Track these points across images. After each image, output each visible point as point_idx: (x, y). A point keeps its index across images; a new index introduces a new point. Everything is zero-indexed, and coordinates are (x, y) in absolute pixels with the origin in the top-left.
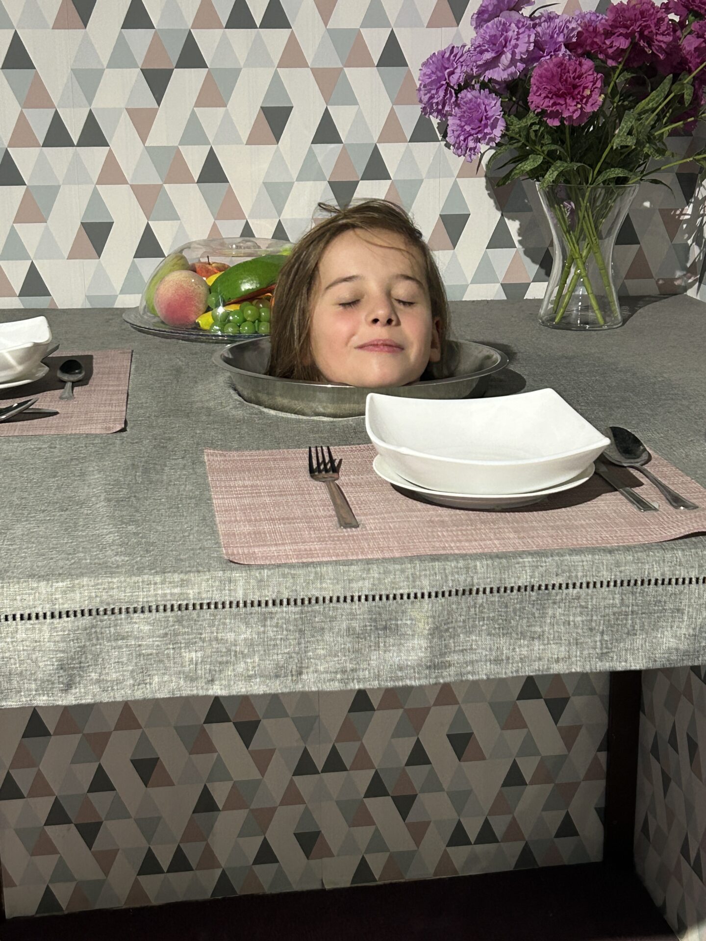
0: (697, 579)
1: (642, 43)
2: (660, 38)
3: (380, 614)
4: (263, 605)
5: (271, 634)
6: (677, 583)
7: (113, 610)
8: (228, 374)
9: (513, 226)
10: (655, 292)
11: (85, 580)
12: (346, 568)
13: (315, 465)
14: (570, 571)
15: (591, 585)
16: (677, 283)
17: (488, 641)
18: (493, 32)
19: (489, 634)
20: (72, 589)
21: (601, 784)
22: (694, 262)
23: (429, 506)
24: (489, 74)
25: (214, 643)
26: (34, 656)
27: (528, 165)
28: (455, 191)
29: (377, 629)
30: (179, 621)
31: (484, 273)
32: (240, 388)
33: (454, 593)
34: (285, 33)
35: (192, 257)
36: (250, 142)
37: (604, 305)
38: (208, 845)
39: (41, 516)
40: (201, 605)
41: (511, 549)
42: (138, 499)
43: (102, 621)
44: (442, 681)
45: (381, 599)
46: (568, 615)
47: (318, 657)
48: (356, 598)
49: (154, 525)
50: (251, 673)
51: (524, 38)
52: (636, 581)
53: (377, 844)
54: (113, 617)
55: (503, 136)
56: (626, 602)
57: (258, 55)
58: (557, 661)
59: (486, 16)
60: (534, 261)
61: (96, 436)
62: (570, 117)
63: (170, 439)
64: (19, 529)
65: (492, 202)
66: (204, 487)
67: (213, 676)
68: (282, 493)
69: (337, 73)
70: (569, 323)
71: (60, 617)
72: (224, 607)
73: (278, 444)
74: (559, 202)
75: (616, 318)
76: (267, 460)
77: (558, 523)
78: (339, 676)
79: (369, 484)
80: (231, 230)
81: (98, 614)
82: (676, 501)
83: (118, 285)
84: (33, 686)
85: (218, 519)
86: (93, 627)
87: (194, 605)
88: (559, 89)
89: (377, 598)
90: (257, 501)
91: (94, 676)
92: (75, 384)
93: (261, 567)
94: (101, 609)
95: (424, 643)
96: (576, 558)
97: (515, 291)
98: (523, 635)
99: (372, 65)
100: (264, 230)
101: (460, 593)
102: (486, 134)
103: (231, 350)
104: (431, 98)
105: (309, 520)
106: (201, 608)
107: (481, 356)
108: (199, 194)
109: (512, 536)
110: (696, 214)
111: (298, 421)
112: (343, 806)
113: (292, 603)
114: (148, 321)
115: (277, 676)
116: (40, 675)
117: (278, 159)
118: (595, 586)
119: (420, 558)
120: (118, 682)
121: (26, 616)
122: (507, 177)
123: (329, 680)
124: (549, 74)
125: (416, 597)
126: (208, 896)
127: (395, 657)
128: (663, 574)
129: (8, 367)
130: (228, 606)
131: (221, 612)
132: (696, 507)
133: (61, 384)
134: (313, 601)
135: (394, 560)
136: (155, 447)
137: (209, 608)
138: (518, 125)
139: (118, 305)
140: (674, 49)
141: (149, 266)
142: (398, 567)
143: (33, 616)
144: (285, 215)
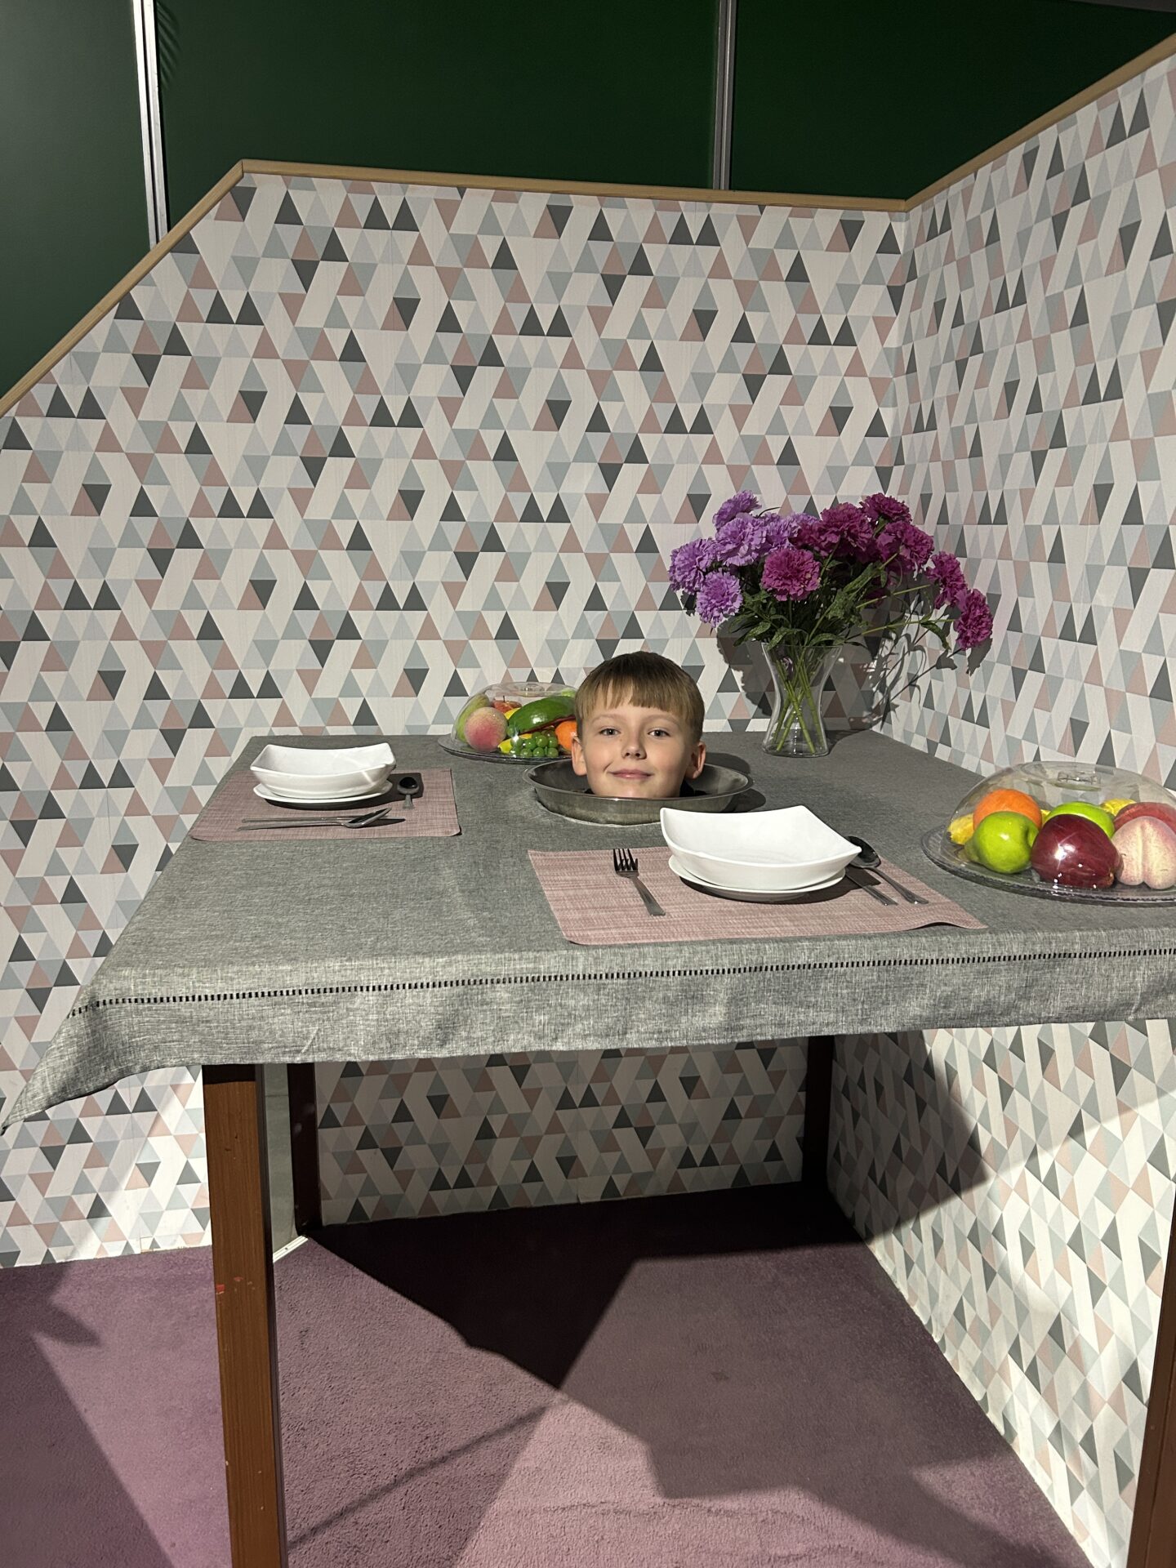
0: (937, 961)
1: (849, 539)
2: (863, 535)
3: (689, 986)
4: (598, 977)
5: (603, 1001)
6: (921, 963)
7: (481, 981)
8: (532, 789)
9: (738, 676)
10: (847, 727)
11: (460, 957)
12: (663, 949)
13: (619, 862)
14: (838, 953)
15: (855, 964)
16: (864, 721)
17: (774, 1008)
18: (734, 529)
19: (775, 1003)
20: (450, 964)
22: (878, 705)
23: (716, 899)
24: (730, 561)
25: (558, 1008)
26: (418, 1019)
27: (759, 631)
28: (694, 647)
29: (686, 998)
30: (532, 990)
32: (545, 801)
33: (748, 969)
34: (565, 526)
35: (490, 695)
36: (536, 609)
37: (815, 738)
38: (486, 1167)
39: (412, 904)
40: (550, 977)
41: (791, 935)
42: (485, 891)
43: (472, 990)
44: (736, 1040)
45: (690, 974)
46: (837, 988)
47: (639, 1020)
48: (671, 973)
49: (502, 912)
50: (587, 1032)
51: (758, 534)
52: (890, 961)
53: (622, 1166)
54: (480, 987)
55: (741, 608)
56: (882, 978)
57: (544, 543)
58: (828, 1025)
59: (725, 516)
60: (753, 702)
61: (439, 838)
62: (795, 595)
63: (498, 842)
64: (397, 915)
65: (722, 656)
66: (534, 881)
67: (557, 1035)
68: (597, 886)
69: (604, 558)
70: (787, 752)
71: (440, 986)
72: (567, 979)
73: (583, 846)
74: (781, 658)
75: (823, 748)
76: (578, 859)
77: (822, 914)
78: (655, 1036)
79: (663, 879)
80: (520, 676)
81: (469, 984)
82: (910, 897)
83: (430, 717)
84: (416, 1042)
85: (552, 908)
86: (466, 994)
87: (544, 977)
88: (787, 573)
89: (688, 973)
90: (579, 892)
91: (464, 1034)
92: (413, 796)
93: (596, 947)
94: (472, 980)
95: (723, 1010)
96: (844, 943)
97: (738, 725)
98: (801, 1004)
99: (630, 551)
100: (545, 676)
101: (753, 970)
102: (728, 606)
103: (536, 770)
104: (684, 578)
105: (624, 908)
106: (550, 979)
107: (730, 779)
108: (496, 649)
109: (788, 923)
110: (879, 668)
111: (595, 828)
112: (595, 1134)
113: (621, 976)
114: (457, 746)
115: (607, 1036)
116: (422, 1033)
117: (558, 622)
118: (858, 966)
119: (721, 941)
120: (483, 1039)
121: (413, 985)
122: (742, 639)
123: (648, 1040)
124: (779, 562)
125: (718, 973)
126: (485, 1209)
127: (699, 1021)
128: (911, 956)
129: (364, 783)
130: (570, 978)
131: (565, 984)
132: (927, 902)
133: (402, 797)
134: (637, 975)
135: (700, 943)
136: (488, 848)
137: (556, 979)
138: (750, 599)
139: (429, 733)
140: (872, 543)
141: (457, 704)
142: (704, 948)
143: (419, 985)
144: (562, 665)
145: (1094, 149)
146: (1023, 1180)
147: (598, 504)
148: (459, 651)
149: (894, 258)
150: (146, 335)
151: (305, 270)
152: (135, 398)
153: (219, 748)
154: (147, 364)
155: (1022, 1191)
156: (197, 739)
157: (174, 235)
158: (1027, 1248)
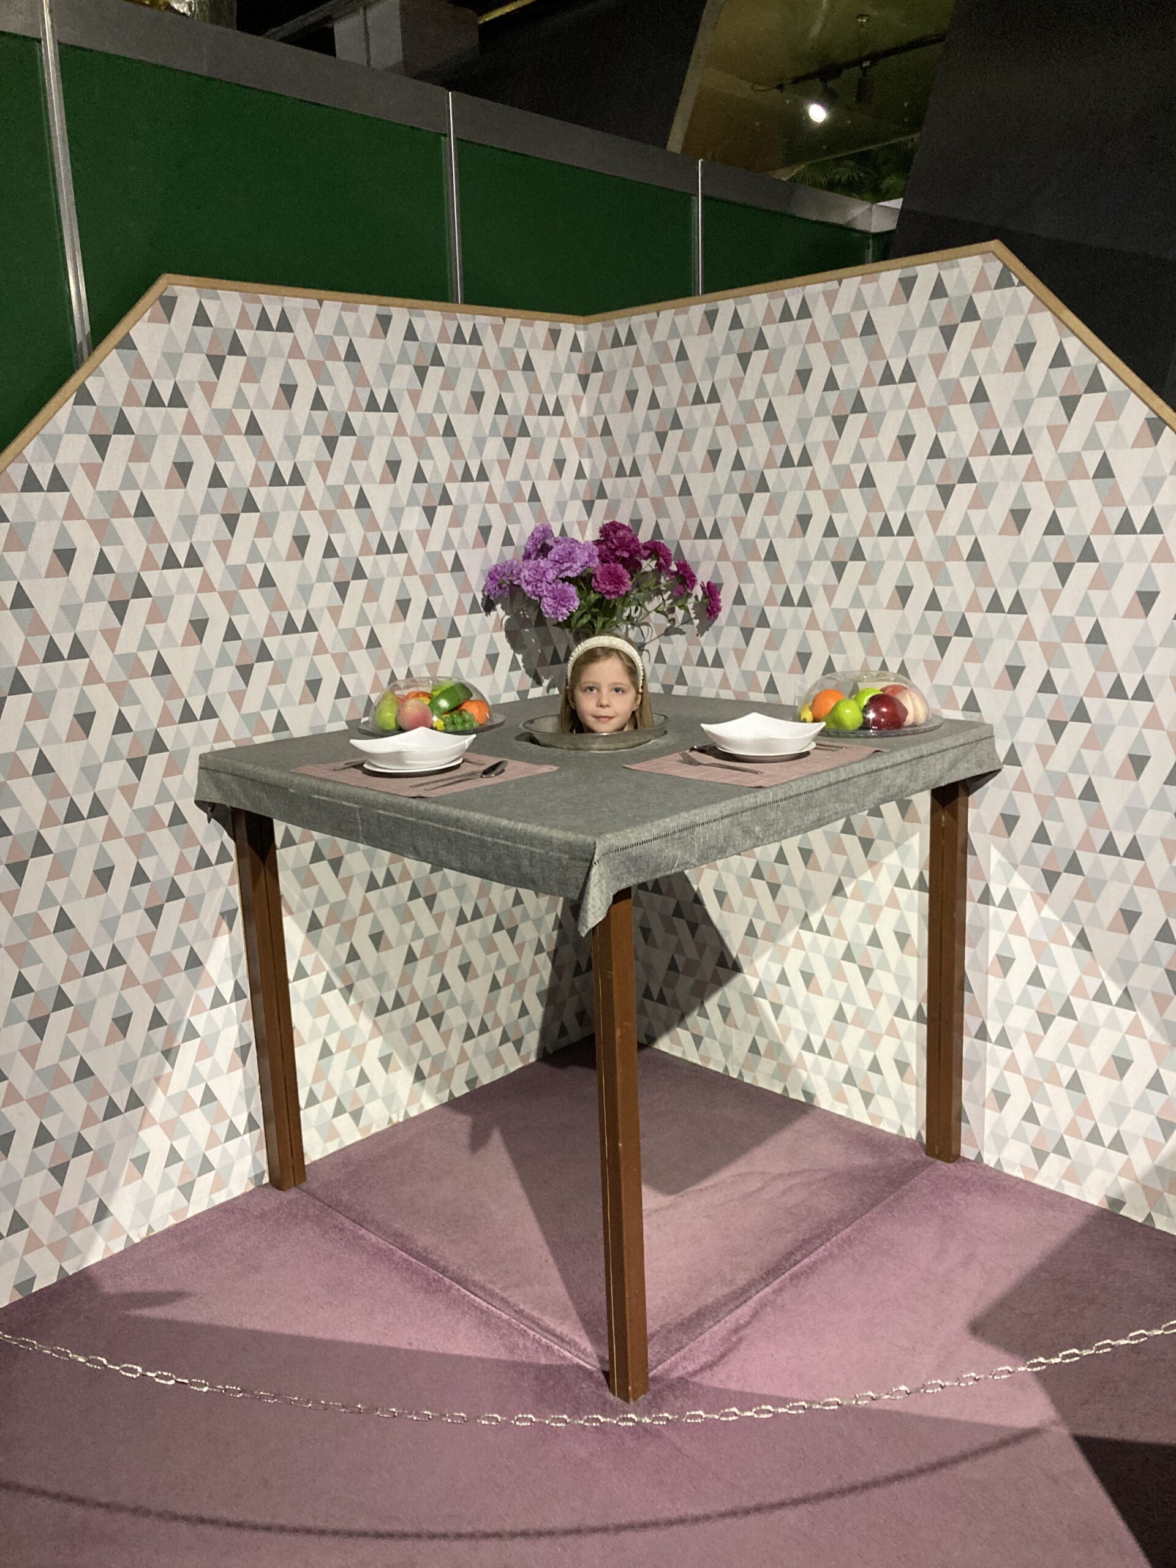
24: (566, 574)
31: (508, 687)
34: (405, 556)
36: (391, 621)
83: (326, 717)
102: (571, 606)
117: (406, 630)
124: (606, 573)
145: (768, 319)
146: (798, 938)
147: (424, 536)
148: (342, 662)
149: (579, 355)
150: (98, 418)
151: (217, 363)
152: (93, 472)
153: (174, 768)
154: (101, 443)
155: (798, 944)
156: (156, 763)
157: (117, 334)
158: (808, 978)
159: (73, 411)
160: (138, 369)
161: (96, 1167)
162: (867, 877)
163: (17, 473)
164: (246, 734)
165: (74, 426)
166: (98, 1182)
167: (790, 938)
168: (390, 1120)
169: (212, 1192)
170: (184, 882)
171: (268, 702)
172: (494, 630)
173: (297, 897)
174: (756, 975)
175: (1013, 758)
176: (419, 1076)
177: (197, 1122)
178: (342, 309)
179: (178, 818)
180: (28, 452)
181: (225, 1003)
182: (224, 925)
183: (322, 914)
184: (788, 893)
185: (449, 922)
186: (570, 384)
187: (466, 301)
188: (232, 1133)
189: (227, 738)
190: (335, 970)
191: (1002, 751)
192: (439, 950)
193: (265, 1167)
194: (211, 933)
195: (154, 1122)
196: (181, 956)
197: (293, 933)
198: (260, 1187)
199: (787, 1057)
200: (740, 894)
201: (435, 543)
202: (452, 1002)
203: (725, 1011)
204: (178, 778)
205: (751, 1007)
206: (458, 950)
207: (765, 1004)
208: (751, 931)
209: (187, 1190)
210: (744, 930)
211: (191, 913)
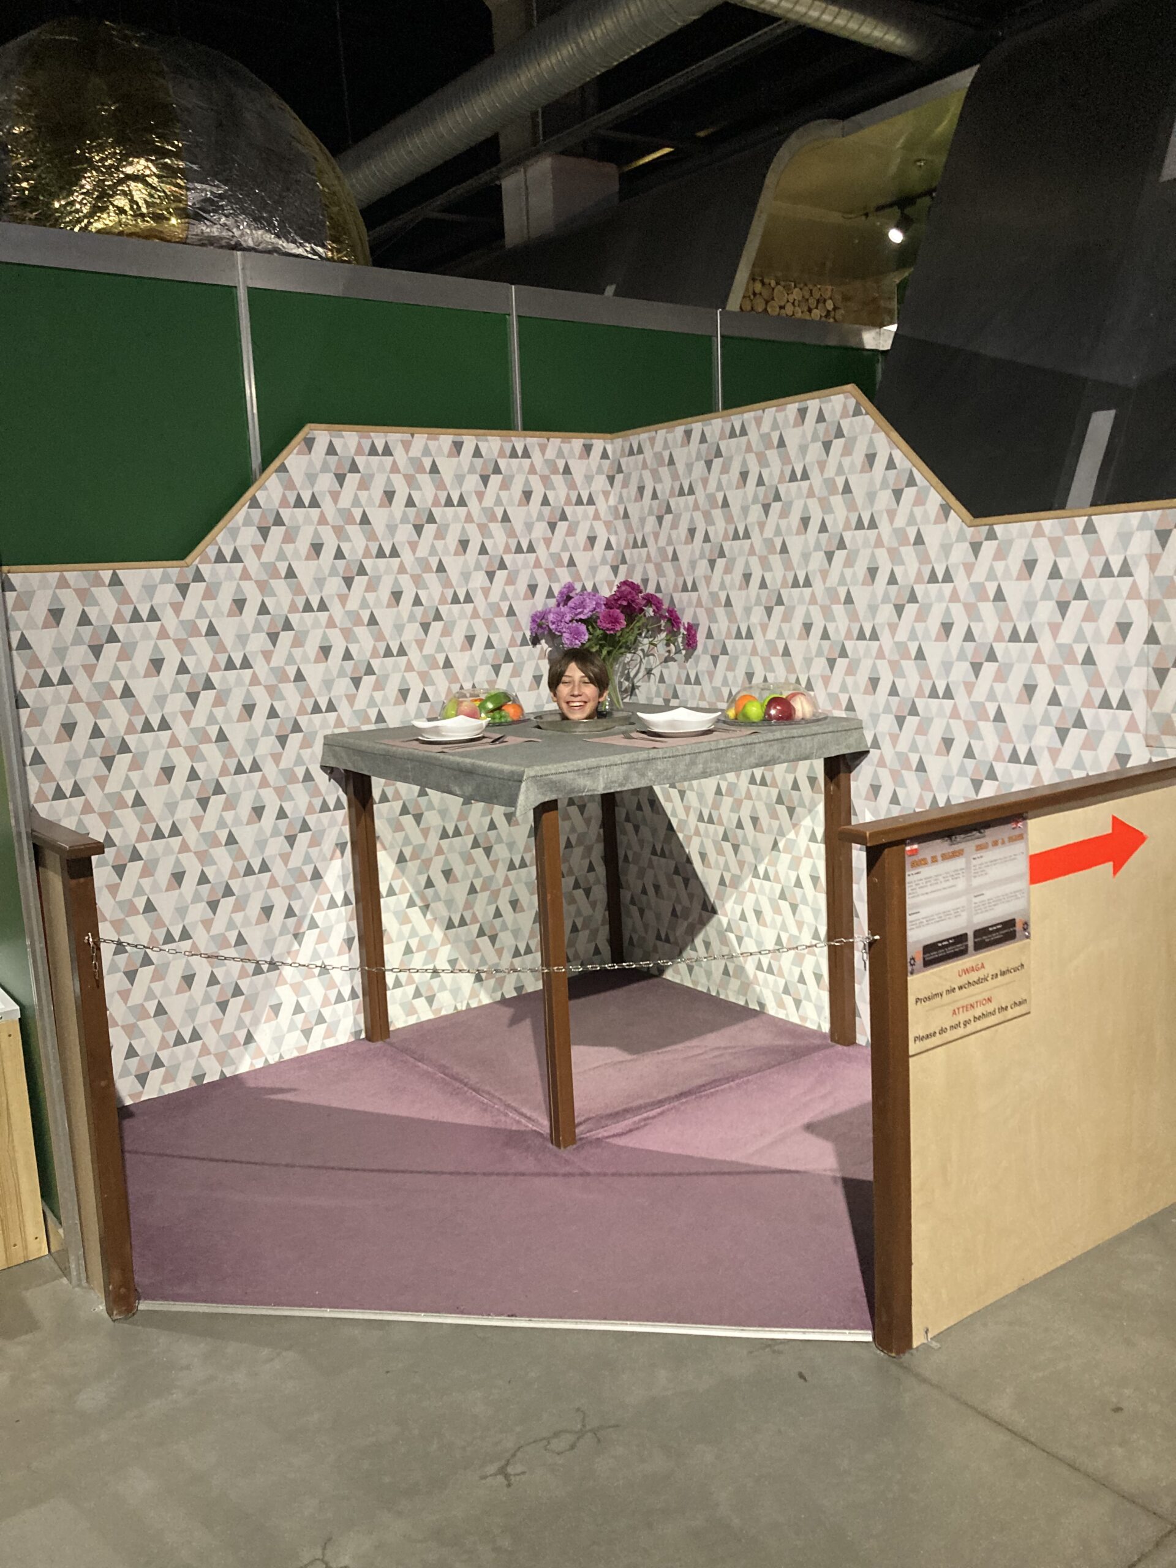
21: (607, 927)
24: (580, 617)
34: (471, 605)
36: (461, 650)
43: (632, 765)
51: (591, 602)
57: (463, 615)
69: (492, 620)
83: (413, 715)
86: (630, 767)
88: (612, 620)
98: (723, 762)
99: (504, 616)
108: (443, 674)
117: (472, 657)
124: (607, 615)
143: (618, 764)
144: (476, 680)
145: (722, 437)
146: (752, 884)
147: (486, 592)
148: (424, 677)
149: (608, 462)
150: (263, 516)
151: (340, 478)
152: (258, 550)
153: (306, 744)
154: (264, 532)
155: (752, 889)
156: (295, 739)
157: (276, 464)
158: (758, 914)
159: (248, 513)
160: (290, 485)
161: (247, 1006)
162: (791, 835)
163: (212, 552)
164: (356, 724)
165: (247, 522)
166: (247, 1017)
167: (746, 885)
168: (456, 1008)
169: (324, 1038)
170: (311, 820)
171: (372, 703)
172: (539, 658)
173: (390, 837)
174: (726, 915)
175: (876, 744)
176: (479, 979)
177: (315, 986)
178: (428, 439)
179: (308, 777)
180: (219, 539)
181: (337, 906)
182: (338, 852)
183: (407, 853)
184: (746, 851)
185: (502, 868)
186: (601, 482)
187: (525, 429)
188: (340, 999)
189: (344, 726)
190: (417, 892)
191: (869, 740)
192: (494, 887)
193: (363, 1026)
194: (329, 857)
195: (285, 983)
196: (308, 871)
197: (385, 862)
198: (358, 1040)
199: (747, 977)
200: (714, 853)
201: (495, 596)
202: (504, 927)
203: (707, 945)
204: (309, 751)
205: (724, 941)
206: (509, 889)
207: (732, 937)
208: (722, 882)
209: (307, 1033)
210: (718, 881)
211: (315, 842)
